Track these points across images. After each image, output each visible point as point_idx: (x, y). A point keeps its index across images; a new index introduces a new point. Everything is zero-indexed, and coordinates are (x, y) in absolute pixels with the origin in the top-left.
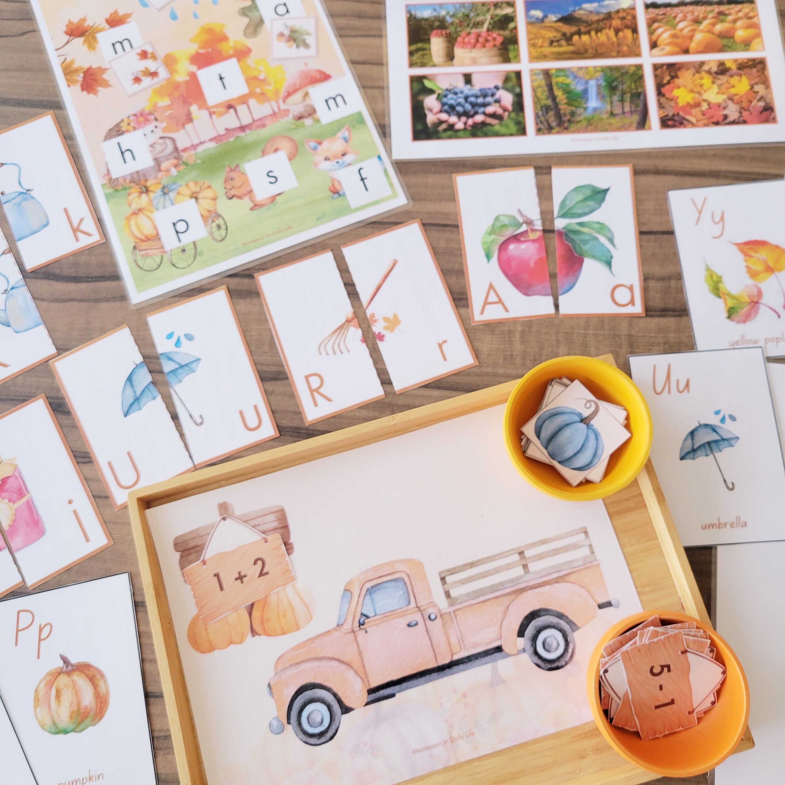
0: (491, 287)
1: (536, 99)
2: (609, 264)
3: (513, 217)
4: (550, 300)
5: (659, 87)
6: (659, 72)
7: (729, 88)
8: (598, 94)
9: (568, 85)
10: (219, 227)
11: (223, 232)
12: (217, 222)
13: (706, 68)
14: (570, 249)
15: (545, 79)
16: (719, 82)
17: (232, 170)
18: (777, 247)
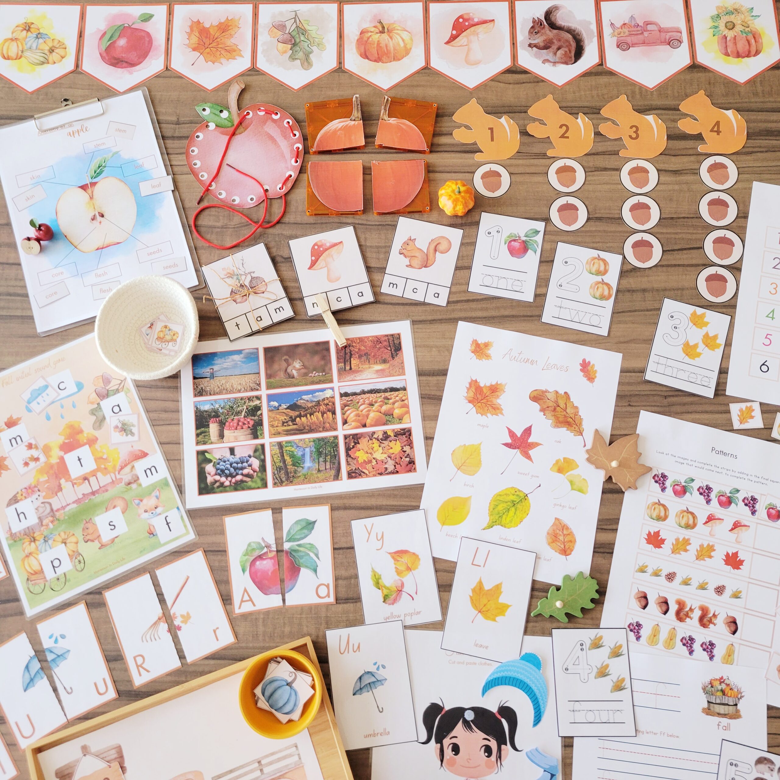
0: (245, 590)
1: (273, 462)
2: (315, 571)
3: (259, 543)
4: (280, 596)
5: (348, 449)
6: (347, 441)
7: (388, 449)
8: (311, 457)
9: (292, 452)
10: (80, 562)
11: (82, 565)
12: (78, 558)
13: (375, 436)
14: (293, 562)
15: (279, 448)
16: (383, 445)
17: (87, 523)
18: (414, 554)
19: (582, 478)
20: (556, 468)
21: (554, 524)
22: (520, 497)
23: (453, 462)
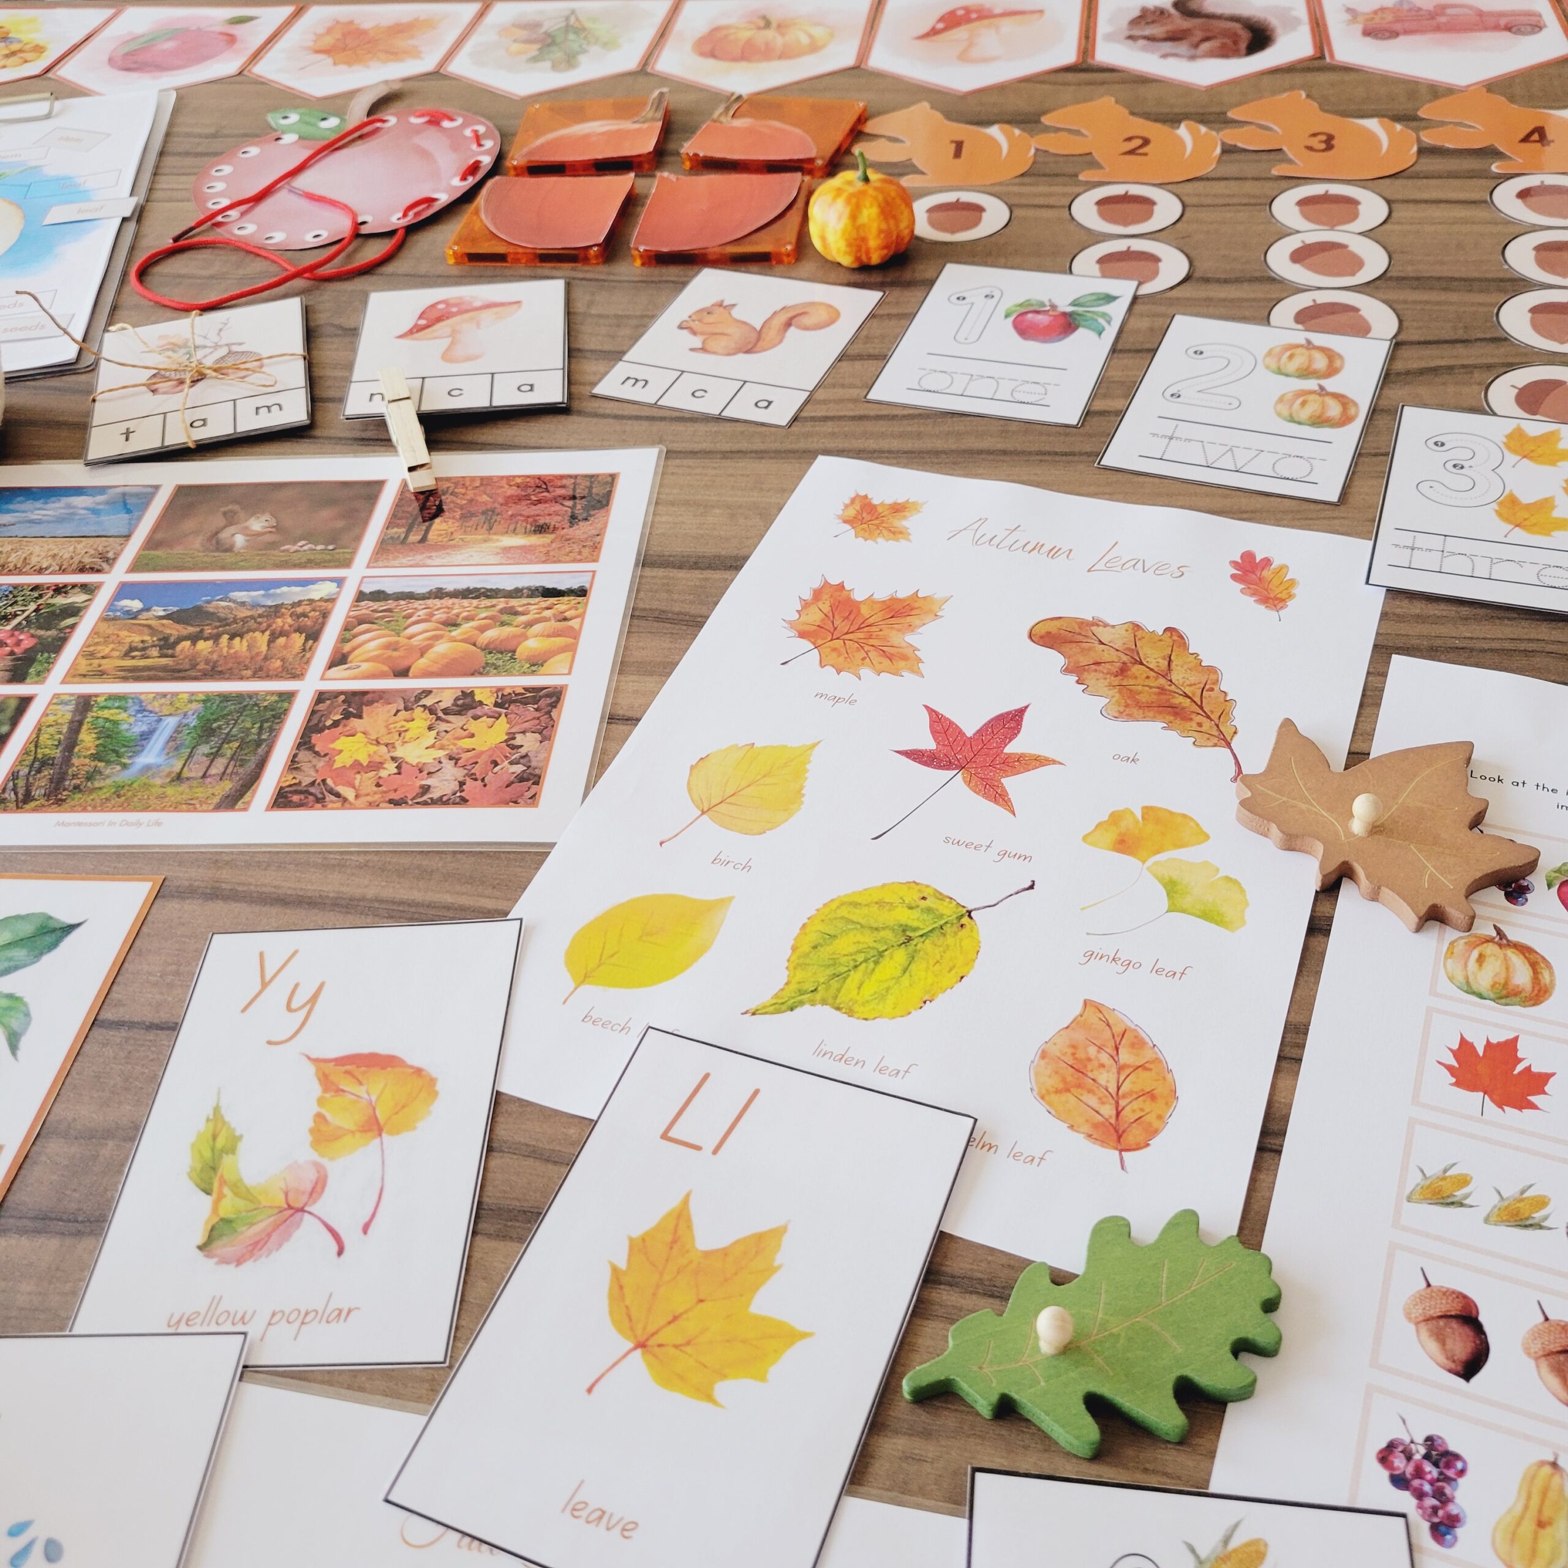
1: (34, 743)
5: (310, 733)
6: (324, 705)
7: (459, 739)
9: (116, 723)
13: (428, 701)
15: (75, 711)
16: (443, 726)
18: (418, 1071)
19: (1221, 874)
20: (1111, 836)
21: (1076, 1024)
22: (941, 916)
23: (690, 790)
